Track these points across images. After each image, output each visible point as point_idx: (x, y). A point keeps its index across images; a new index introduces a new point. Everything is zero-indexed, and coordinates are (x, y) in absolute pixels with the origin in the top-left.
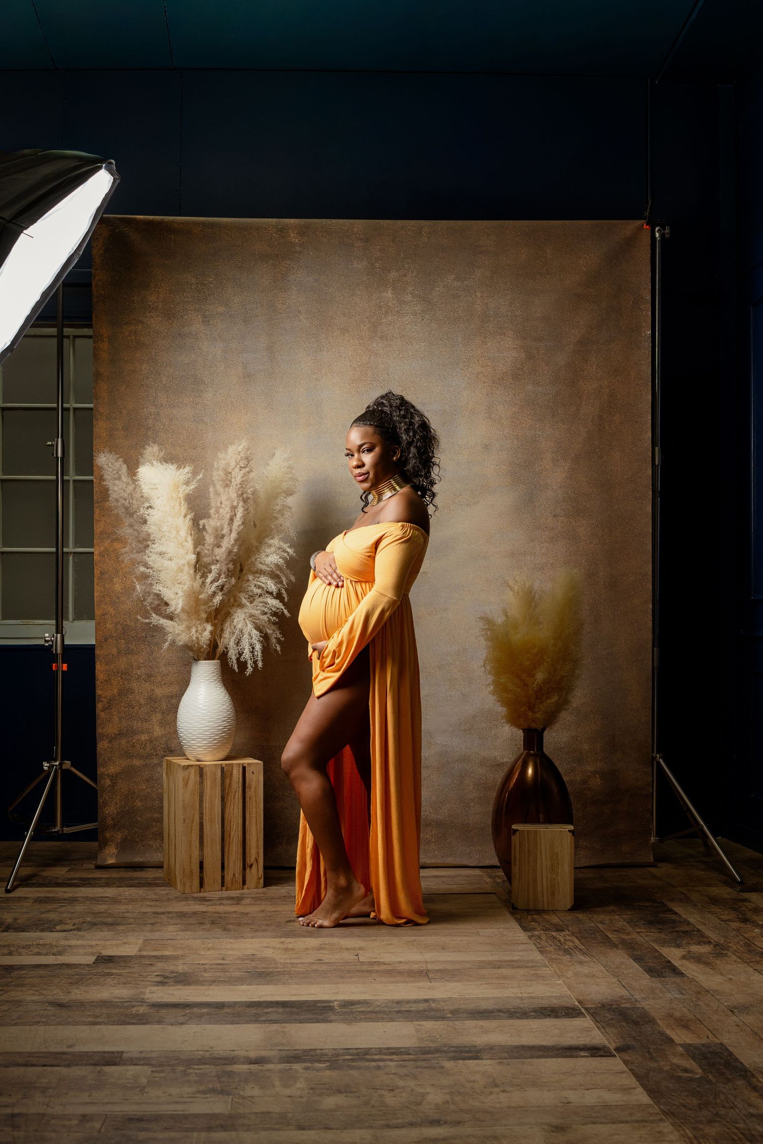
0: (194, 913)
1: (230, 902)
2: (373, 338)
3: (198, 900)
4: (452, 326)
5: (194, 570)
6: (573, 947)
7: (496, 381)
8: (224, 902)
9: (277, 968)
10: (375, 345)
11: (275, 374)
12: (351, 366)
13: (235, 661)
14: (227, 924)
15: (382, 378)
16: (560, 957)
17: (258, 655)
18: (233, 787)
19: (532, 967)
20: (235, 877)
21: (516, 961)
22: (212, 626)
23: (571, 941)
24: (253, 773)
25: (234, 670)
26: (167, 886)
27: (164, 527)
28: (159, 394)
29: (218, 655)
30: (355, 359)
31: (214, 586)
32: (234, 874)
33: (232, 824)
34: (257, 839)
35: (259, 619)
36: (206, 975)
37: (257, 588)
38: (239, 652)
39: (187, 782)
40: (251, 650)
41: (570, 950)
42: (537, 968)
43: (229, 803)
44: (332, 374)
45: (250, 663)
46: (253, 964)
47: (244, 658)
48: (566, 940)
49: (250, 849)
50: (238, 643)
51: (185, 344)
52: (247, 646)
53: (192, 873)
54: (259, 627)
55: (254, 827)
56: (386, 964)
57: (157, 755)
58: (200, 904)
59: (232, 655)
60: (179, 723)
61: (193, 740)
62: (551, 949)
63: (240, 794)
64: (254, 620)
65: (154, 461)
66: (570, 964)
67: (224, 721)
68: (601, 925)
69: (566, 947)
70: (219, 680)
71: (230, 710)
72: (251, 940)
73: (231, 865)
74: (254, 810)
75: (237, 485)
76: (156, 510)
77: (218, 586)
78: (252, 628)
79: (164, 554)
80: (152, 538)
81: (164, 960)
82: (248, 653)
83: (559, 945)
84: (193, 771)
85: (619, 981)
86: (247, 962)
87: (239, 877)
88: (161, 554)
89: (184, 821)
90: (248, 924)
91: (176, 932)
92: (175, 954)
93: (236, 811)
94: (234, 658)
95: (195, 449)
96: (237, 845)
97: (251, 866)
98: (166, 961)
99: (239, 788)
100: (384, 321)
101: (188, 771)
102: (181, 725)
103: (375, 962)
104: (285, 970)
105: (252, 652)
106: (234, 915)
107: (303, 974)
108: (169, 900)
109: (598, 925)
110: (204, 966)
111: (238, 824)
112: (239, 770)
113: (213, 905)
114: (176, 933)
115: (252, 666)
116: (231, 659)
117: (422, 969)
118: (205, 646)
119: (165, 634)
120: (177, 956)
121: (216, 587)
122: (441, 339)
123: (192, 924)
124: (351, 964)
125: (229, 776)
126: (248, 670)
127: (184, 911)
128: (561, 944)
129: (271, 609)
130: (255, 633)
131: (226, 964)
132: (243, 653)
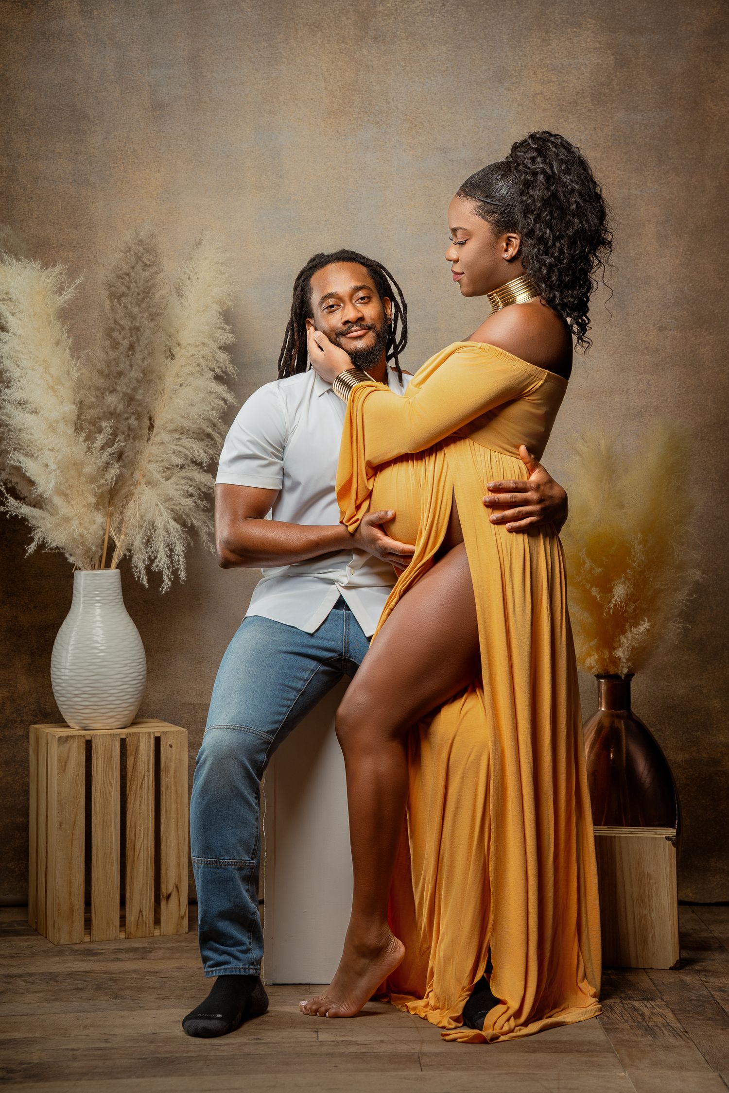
0: (71, 974)
1: (131, 955)
2: (361, 40)
3: (80, 954)
4: (493, 14)
5: (73, 428)
6: (662, 1024)
7: (564, 108)
8: (121, 956)
9: (188, 1052)
10: (365, 52)
11: (203, 104)
12: (326, 88)
13: (143, 571)
14: (122, 989)
15: (377, 108)
16: (636, 1039)
17: (179, 561)
18: (140, 770)
19: (588, 1051)
20: (143, 916)
21: (565, 1042)
22: (104, 516)
23: (661, 1015)
24: (171, 746)
25: (143, 585)
26: (32, 935)
27: (25, 361)
28: (14, 136)
29: (115, 561)
30: (332, 77)
31: (106, 454)
32: (141, 911)
33: (137, 831)
34: (179, 853)
35: (180, 504)
36: (75, 1064)
37: (176, 456)
38: (150, 556)
39: (66, 762)
40: (169, 553)
41: (656, 1028)
42: (594, 1053)
43: (133, 796)
44: (296, 102)
45: (166, 573)
46: (152, 1047)
47: (157, 566)
48: (653, 1014)
49: (167, 869)
50: (148, 542)
51: (52, 50)
52: (161, 547)
53: (72, 910)
54: (181, 516)
55: (173, 833)
56: (358, 1044)
57: (22, 721)
58: (82, 961)
59: (139, 562)
60: (54, 669)
61: (77, 696)
62: (626, 1026)
63: (151, 782)
64: (173, 507)
65: (5, 255)
66: (649, 1049)
67: (126, 665)
68: (718, 993)
69: (650, 1024)
70: (117, 600)
71: (136, 648)
72: (155, 1012)
73: (136, 897)
74: (174, 806)
75: (138, 294)
76: (10, 334)
77: (114, 454)
78: (170, 519)
79: (24, 404)
80: (5, 379)
81: (11, 1047)
82: (164, 558)
83: (640, 1020)
84: (75, 745)
85: (721, 1077)
86: (142, 1044)
87: (148, 915)
88: (21, 403)
89: (60, 826)
90: (155, 988)
91: (37, 1003)
92: (31, 1036)
93: (144, 807)
94: (141, 566)
95: (76, 228)
96: (145, 862)
97: (168, 897)
98: (14, 1048)
99: (148, 771)
100: (380, 8)
101: (68, 745)
102: (58, 673)
103: (343, 1041)
104: (201, 1054)
105: (170, 556)
106: (134, 976)
107: (227, 1059)
108: (33, 955)
109: (713, 993)
110: (74, 1053)
111: (148, 829)
112: (149, 742)
113: (103, 961)
114: (36, 1005)
115: (170, 579)
116: (136, 567)
117: (412, 1051)
118: (94, 548)
119: (30, 529)
120: (33, 1039)
121: (110, 455)
122: (473, 39)
123: (65, 991)
124: (304, 1044)
125: (134, 753)
126: (163, 585)
127: (55, 971)
128: (644, 1019)
129: (199, 489)
130: (173, 525)
131: (110, 1049)
132: (156, 558)
